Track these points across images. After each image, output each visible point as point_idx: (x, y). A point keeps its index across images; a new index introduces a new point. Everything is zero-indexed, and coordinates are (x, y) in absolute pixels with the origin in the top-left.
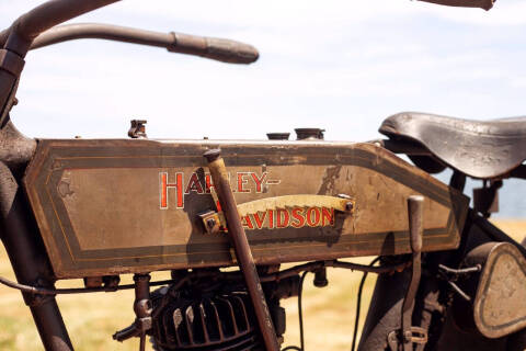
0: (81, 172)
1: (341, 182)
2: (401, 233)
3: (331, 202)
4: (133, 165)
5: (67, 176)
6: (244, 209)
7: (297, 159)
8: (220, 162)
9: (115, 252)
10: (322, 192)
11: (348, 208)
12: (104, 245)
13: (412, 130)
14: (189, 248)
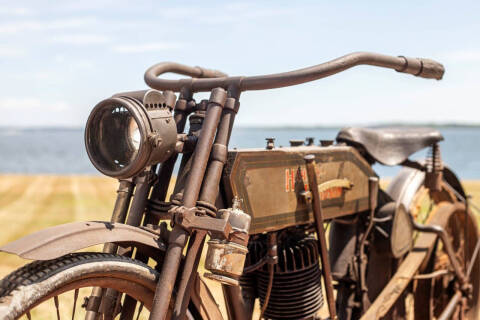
0: (255, 170)
1: (344, 172)
2: (363, 199)
3: (344, 183)
4: (272, 165)
5: (249, 174)
6: (322, 187)
7: (331, 158)
8: (314, 163)
9: (267, 218)
10: (338, 178)
11: (351, 186)
12: (264, 215)
13: (357, 139)
14: (297, 213)
